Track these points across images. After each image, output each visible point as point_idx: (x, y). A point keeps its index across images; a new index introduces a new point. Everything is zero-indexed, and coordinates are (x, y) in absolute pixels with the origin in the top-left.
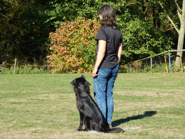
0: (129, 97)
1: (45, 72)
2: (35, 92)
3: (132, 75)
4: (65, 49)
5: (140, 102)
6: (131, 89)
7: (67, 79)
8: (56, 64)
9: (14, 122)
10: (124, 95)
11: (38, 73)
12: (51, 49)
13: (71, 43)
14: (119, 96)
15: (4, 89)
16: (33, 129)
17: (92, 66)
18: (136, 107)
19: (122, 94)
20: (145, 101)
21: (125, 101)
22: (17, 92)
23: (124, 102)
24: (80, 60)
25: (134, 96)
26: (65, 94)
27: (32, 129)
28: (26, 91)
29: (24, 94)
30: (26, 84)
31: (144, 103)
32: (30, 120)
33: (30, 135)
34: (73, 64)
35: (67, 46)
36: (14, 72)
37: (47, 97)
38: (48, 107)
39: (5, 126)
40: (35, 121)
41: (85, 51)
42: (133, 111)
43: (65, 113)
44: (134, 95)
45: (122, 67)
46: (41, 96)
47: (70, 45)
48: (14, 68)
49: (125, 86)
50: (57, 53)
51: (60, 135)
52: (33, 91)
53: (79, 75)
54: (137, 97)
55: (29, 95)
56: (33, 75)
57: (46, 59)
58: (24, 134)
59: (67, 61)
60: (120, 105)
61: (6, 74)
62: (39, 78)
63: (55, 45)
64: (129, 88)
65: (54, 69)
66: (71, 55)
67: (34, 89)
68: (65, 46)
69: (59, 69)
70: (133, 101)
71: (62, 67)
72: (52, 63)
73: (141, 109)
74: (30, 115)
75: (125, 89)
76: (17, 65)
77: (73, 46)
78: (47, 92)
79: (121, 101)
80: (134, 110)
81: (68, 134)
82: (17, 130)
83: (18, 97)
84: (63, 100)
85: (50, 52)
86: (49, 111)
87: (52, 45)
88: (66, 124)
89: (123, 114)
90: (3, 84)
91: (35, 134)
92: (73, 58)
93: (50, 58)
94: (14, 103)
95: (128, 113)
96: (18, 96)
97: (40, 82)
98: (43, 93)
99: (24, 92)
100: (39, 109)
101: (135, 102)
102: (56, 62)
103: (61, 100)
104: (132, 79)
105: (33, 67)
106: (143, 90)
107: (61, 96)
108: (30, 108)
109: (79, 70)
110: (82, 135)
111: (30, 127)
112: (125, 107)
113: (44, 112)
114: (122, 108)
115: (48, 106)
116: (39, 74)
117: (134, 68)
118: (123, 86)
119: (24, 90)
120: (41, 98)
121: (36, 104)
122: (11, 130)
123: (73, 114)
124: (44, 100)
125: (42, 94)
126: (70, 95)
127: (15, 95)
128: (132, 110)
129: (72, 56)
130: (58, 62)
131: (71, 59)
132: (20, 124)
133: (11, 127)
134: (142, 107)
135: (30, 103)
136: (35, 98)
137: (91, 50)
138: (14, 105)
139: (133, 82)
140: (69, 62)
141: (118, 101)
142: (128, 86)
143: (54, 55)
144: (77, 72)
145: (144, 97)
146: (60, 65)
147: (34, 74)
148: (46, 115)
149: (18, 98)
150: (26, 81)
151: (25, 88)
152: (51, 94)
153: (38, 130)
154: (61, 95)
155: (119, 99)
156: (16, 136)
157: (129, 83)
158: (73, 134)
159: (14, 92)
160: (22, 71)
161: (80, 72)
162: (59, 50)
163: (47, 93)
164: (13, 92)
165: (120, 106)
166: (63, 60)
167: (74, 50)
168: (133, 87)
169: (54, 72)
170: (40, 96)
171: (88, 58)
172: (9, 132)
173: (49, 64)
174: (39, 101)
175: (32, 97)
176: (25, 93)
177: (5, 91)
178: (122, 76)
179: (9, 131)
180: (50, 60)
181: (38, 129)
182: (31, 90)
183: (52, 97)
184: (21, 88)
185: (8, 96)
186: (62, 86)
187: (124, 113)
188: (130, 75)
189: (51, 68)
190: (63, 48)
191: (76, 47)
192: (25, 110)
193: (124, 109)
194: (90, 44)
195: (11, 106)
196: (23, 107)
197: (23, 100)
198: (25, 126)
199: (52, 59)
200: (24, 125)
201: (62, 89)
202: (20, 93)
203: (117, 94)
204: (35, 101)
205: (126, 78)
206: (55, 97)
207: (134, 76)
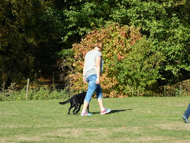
0: (178, 131)
2: (53, 126)
3: (183, 100)
8: (81, 85)
10: (171, 129)
12: (74, 65)
14: (164, 131)
19: (169, 128)
21: (172, 138)
22: (29, 126)
23: (171, 140)
24: (113, 80)
26: (92, 128)
28: (41, 124)
29: (38, 129)
30: (41, 115)
34: (104, 85)
37: (69, 133)
41: (119, 68)
44: (184, 129)
45: (170, 88)
46: (60, 132)
48: (27, 92)
49: (172, 116)
52: (50, 125)
53: (112, 99)
54: (189, 132)
61: (16, 99)
63: (79, 61)
65: (78, 92)
67: (51, 122)
70: (183, 139)
72: (76, 84)
75: (173, 120)
78: (69, 125)
79: (167, 139)
84: (89, 138)
85: (73, 70)
87: (76, 60)
90: (11, 114)
96: (30, 132)
98: (64, 128)
99: (39, 126)
101: (185, 139)
102: (82, 82)
103: (87, 138)
104: (181, 105)
105: (51, 90)
107: (88, 132)
109: (112, 93)
117: (185, 89)
118: (170, 116)
119: (38, 123)
120: (60, 135)
124: (64, 137)
125: (62, 129)
126: (100, 130)
127: (26, 131)
129: (103, 74)
136: (52, 134)
137: (128, 66)
141: (163, 139)
142: (176, 116)
143: (78, 73)
144: (110, 95)
149: (30, 135)
151: (40, 120)
152: (73, 129)
154: (88, 129)
155: (165, 136)
157: (178, 112)
163: (68, 127)
164: (24, 127)
171: (124, 77)
173: (73, 85)
174: (57, 139)
175: (49, 134)
177: (13, 125)
178: (169, 102)
180: (73, 80)
182: (48, 123)
183: (76, 133)
184: (34, 120)
185: (17, 132)
189: (75, 91)
191: (108, 63)
194: (126, 58)
199: (76, 78)
201: (88, 122)
202: (33, 127)
203: (162, 128)
204: (53, 138)
205: (174, 104)
206: (79, 134)
207: (185, 101)
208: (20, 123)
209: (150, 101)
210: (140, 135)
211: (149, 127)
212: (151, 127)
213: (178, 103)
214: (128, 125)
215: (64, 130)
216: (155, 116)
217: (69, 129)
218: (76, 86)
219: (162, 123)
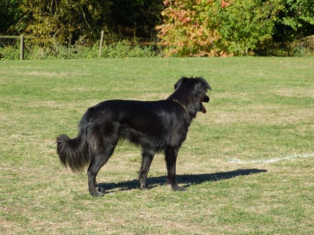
0: (300, 99)
1: (153, 55)
2: (135, 90)
3: (306, 61)
4: (188, 14)
6: (303, 85)
7: (191, 66)
8: (172, 40)
10: (290, 96)
11: (141, 56)
12: (163, 14)
13: (198, 4)
14: (282, 98)
15: (81, 84)
16: (132, 155)
17: (235, 45)
18: (310, 118)
19: (287, 95)
21: (292, 107)
22: (105, 89)
23: (290, 108)
24: (214, 34)
25: (308, 98)
27: (129, 155)
28: (120, 87)
29: (116, 93)
30: (120, 76)
33: (127, 165)
34: (202, 40)
35: (192, 9)
36: (100, 54)
37: (157, 98)
41: (222, 19)
42: (305, 125)
44: (308, 96)
45: (288, 45)
47: (197, 6)
48: (100, 48)
49: (292, 80)
50: (173, 22)
52: (132, 88)
53: (212, 59)
55: (124, 95)
56: (132, 59)
57: (156, 32)
58: (117, 163)
60: (283, 114)
61: (86, 57)
62: (143, 66)
63: (170, 8)
64: (300, 83)
65: (168, 49)
66: (198, 25)
67: (133, 85)
68: (188, 10)
69: (177, 49)
70: (306, 107)
71: (183, 45)
72: (165, 38)
75: (293, 85)
76: (105, 42)
77: (202, 8)
78: (156, 89)
79: (285, 107)
80: (308, 124)
81: (193, 164)
85: (162, 20)
87: (166, 7)
88: (189, 146)
89: (289, 130)
90: (80, 75)
91: (136, 163)
92: (202, 30)
93: (163, 30)
95: (297, 128)
96: (107, 97)
97: (144, 71)
98: (150, 92)
101: (310, 108)
102: (172, 36)
104: (304, 67)
105: (133, 46)
109: (212, 51)
110: (217, 167)
111: (127, 152)
112: (292, 117)
114: (287, 119)
116: (143, 58)
117: (308, 48)
118: (289, 80)
119: (116, 86)
123: (201, 128)
125: (147, 93)
127: (101, 95)
128: (304, 123)
129: (201, 26)
130: (176, 38)
131: (198, 33)
137: (233, 16)
139: (307, 73)
140: (195, 38)
141: (280, 107)
142: (297, 81)
143: (169, 25)
144: (209, 54)
146: (179, 43)
147: (134, 58)
150: (120, 70)
151: (118, 82)
152: (163, 94)
155: (283, 104)
157: (300, 75)
158: (201, 165)
159: (100, 89)
160: (114, 52)
161: (213, 56)
162: (178, 17)
163: (156, 92)
164: (98, 90)
165: (284, 116)
166: (184, 33)
167: (204, 16)
168: (306, 81)
169: (169, 54)
170: (144, 96)
171: (229, 31)
173: (160, 40)
175: (130, 99)
176: (117, 91)
177: (84, 88)
178: (288, 63)
180: (162, 33)
182: (129, 86)
184: (111, 82)
185: (88, 97)
187: (290, 128)
188: (301, 60)
189: (163, 47)
190: (184, 12)
191: (208, 11)
193: (291, 121)
194: (232, 5)
198: (119, 150)
199: (166, 31)
202: (109, 91)
203: (278, 94)
205: (294, 65)
207: (309, 62)
208: (92, 86)
209: (262, 61)
210: (250, 103)
211: (261, 92)
212: (265, 93)
213: (300, 64)
214: (234, 89)
216: (270, 79)
217: (157, 94)
218: (164, 41)
219: (279, 88)
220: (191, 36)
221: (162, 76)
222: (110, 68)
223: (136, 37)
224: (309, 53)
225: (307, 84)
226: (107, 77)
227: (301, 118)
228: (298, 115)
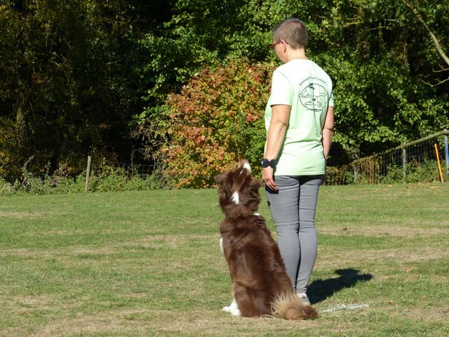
0: (350, 238)
1: (158, 187)
2: (133, 232)
3: (359, 190)
4: (203, 131)
5: (373, 251)
6: (354, 220)
7: (208, 200)
8: (181, 167)
9: (84, 298)
10: (337, 235)
11: (140, 188)
13: (216, 117)
14: (325, 238)
15: (62, 226)
16: (128, 312)
19: (333, 234)
20: (383, 248)
21: (338, 248)
22: (93, 232)
23: (336, 250)
25: (360, 236)
26: (202, 234)
27: (125, 312)
28: (113, 229)
29: (108, 236)
30: (112, 214)
31: (382, 251)
32: (122, 293)
33: (121, 324)
34: (222, 165)
35: (208, 125)
36: (86, 187)
37: (162, 241)
38: (162, 266)
39: (65, 306)
40: (134, 295)
41: (248, 137)
43: (201, 276)
44: (360, 234)
45: (336, 170)
46: (147, 241)
47: (214, 121)
48: (86, 179)
49: (340, 215)
51: (188, 324)
52: (129, 230)
54: (367, 238)
55: (118, 239)
56: (129, 193)
58: (107, 322)
59: (207, 159)
60: (327, 257)
62: (144, 201)
64: (350, 218)
65: (177, 180)
66: (216, 145)
67: (131, 226)
68: (203, 126)
69: (190, 178)
70: (357, 248)
71: (196, 173)
72: (173, 165)
73: (374, 264)
74: (122, 282)
75: (341, 221)
76: (93, 172)
77: (221, 123)
78: (161, 230)
79: (330, 248)
81: (207, 321)
82: (91, 314)
83: (95, 244)
84: (197, 249)
86: (164, 274)
90: (60, 214)
91: (133, 322)
92: (221, 153)
93: (169, 154)
94: (86, 257)
96: (95, 241)
97: (147, 208)
98: (153, 234)
99: (108, 232)
100: (141, 269)
101: (362, 249)
102: (182, 162)
103: (192, 249)
104: (356, 198)
105: (130, 176)
106: (381, 223)
107: (194, 240)
108: (122, 267)
110: (238, 324)
111: (122, 308)
112: (338, 260)
113: (153, 274)
114: (331, 263)
115: (163, 261)
116: (143, 191)
117: (364, 173)
118: (336, 215)
119: (108, 227)
120: (146, 245)
121: (136, 257)
122: (79, 314)
123: (218, 277)
124: (154, 249)
125: (148, 236)
126: (215, 237)
127: (88, 240)
129: (220, 147)
130: (186, 163)
131: (217, 156)
132: (100, 301)
133: (79, 309)
134: (376, 260)
135: (121, 257)
136: (133, 244)
138: (87, 262)
139: (360, 206)
140: (213, 163)
142: (347, 215)
143: (177, 146)
145: (383, 239)
146: (191, 171)
147: (132, 191)
148: (159, 282)
149: (95, 246)
150: (113, 208)
151: (111, 222)
152: (169, 236)
153: (137, 315)
154: (194, 236)
155: (327, 245)
156: (89, 327)
157: (350, 208)
158: (218, 322)
159: (87, 232)
162: (189, 135)
163: (160, 233)
164: (84, 233)
165: (327, 259)
167: (225, 134)
168: (359, 216)
169: (178, 186)
170: (145, 240)
171: (258, 153)
172: (74, 320)
174: (142, 251)
175: (126, 244)
177: (65, 231)
178: (336, 193)
179: (75, 317)
180: (169, 157)
181: (140, 312)
182: (125, 227)
183: (173, 242)
184: (101, 223)
185: (71, 242)
186: (194, 217)
188: (353, 188)
190: (196, 130)
191: (229, 126)
192: (110, 272)
194: (261, 118)
195: (80, 264)
196: (105, 265)
197: (106, 250)
198: (111, 307)
199: (173, 155)
200: (108, 303)
201: (195, 225)
202: (98, 234)
203: (321, 233)
204: (134, 250)
206: (179, 243)
207: (363, 191)
208: (76, 228)
213: (351, 194)
215: (151, 238)
217: (162, 237)
218: (172, 169)
219: (322, 225)
220: (208, 161)
221: (169, 213)
222: (100, 204)
223: (134, 163)
224: (365, 180)
225: (359, 218)
226: (96, 216)
227: (348, 261)
228: (346, 258)
